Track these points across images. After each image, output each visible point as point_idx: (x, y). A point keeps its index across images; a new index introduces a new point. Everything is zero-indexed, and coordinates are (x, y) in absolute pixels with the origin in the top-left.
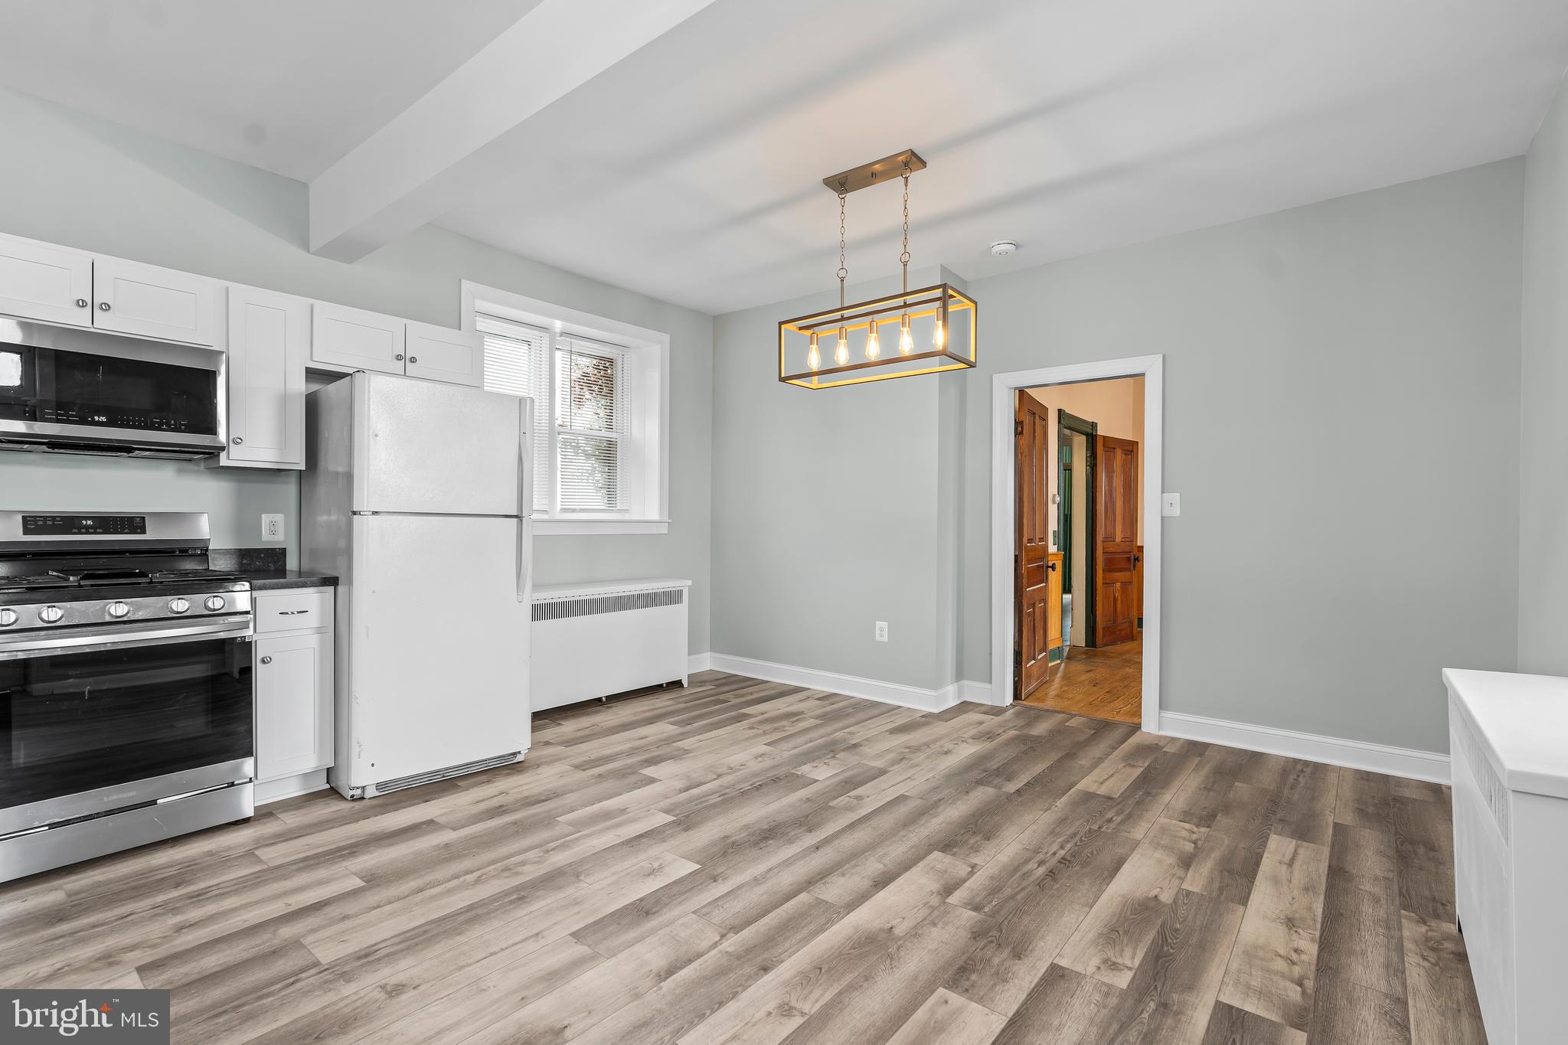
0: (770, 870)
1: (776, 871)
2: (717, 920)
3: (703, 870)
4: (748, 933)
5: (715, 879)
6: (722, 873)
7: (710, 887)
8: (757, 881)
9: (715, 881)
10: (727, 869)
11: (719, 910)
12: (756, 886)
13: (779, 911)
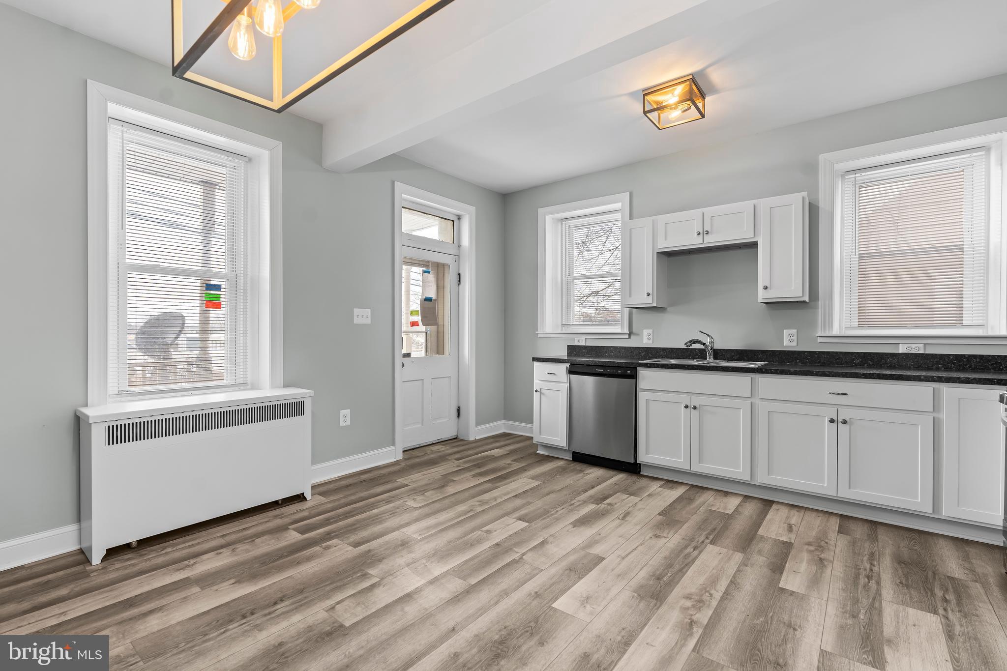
0: (497, 603)
1: (492, 602)
2: (527, 566)
3: (549, 602)
4: (508, 559)
5: (537, 595)
6: (533, 600)
7: (538, 588)
8: (506, 593)
9: (536, 593)
10: (531, 603)
11: (527, 572)
12: (506, 589)
13: (490, 572)
